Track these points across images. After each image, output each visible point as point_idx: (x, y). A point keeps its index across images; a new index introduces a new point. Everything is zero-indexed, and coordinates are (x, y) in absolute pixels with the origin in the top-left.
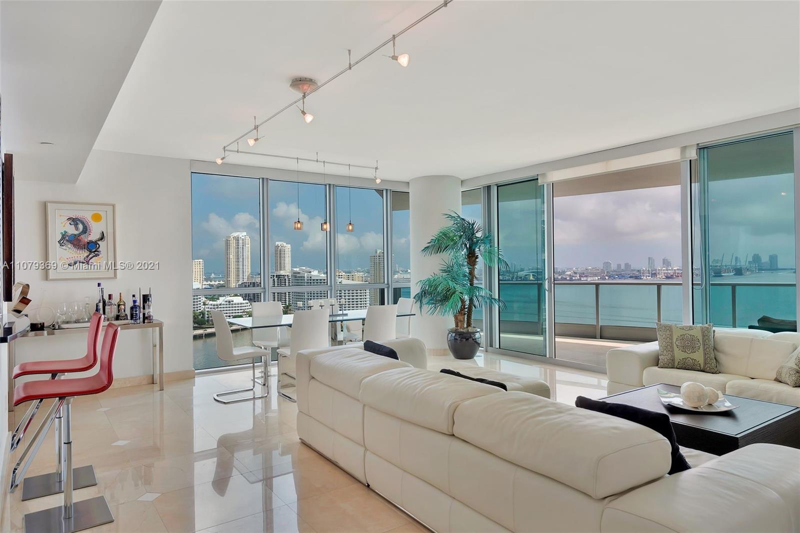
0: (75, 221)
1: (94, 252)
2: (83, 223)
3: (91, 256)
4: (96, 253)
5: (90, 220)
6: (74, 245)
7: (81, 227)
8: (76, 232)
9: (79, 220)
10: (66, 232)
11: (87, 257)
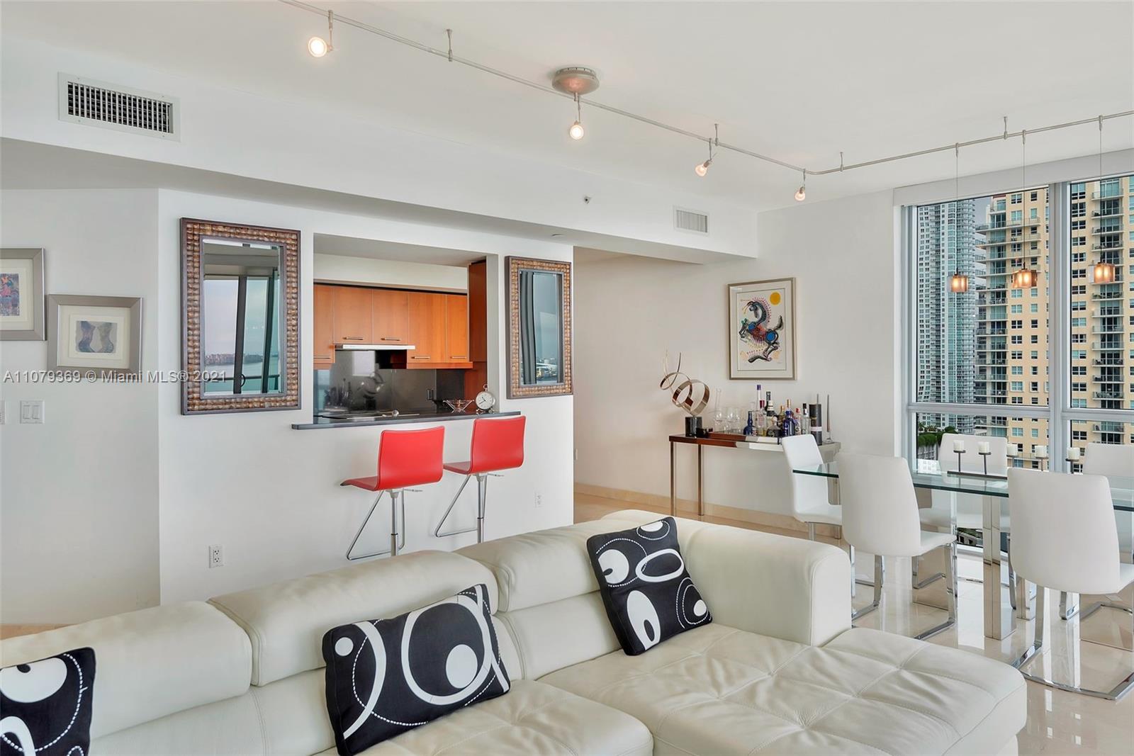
0: (754, 305)
1: (773, 343)
2: (762, 308)
3: (770, 349)
4: (775, 345)
5: (769, 302)
6: (754, 336)
7: (760, 312)
8: (756, 320)
9: (759, 304)
10: (746, 320)
11: (766, 350)
